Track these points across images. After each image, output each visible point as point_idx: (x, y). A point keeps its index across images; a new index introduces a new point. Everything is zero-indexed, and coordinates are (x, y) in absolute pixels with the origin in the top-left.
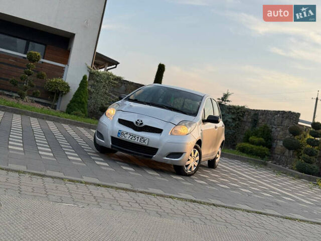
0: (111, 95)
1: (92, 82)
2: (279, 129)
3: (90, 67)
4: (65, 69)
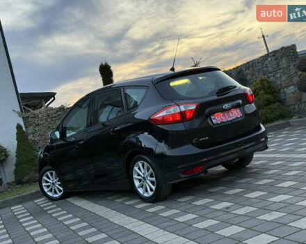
1: (32, 128)
2: (279, 75)
3: (20, 112)
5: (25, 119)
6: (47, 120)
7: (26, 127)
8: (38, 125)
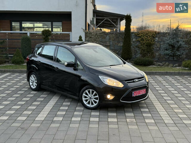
4: (70, 35)
5: (86, 33)
6: (95, 36)
7: (85, 37)
8: (91, 37)
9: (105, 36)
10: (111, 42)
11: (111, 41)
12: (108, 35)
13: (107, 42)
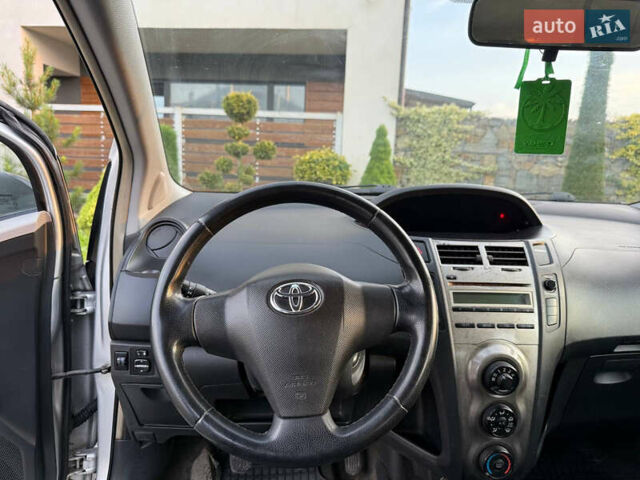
0: (459, 165)
1: (406, 140)
3: (396, 105)
4: (338, 126)
5: (401, 121)
9: (480, 131)
10: (501, 159)
11: (501, 151)
12: (492, 127)
13: (487, 157)
